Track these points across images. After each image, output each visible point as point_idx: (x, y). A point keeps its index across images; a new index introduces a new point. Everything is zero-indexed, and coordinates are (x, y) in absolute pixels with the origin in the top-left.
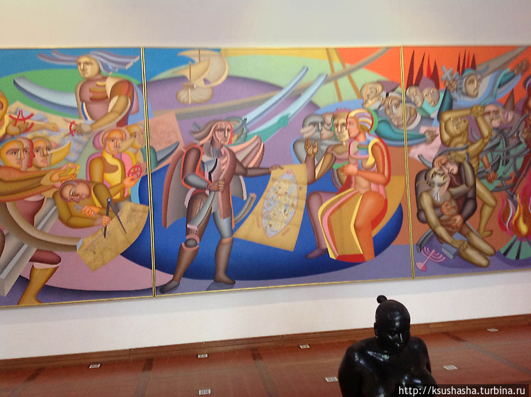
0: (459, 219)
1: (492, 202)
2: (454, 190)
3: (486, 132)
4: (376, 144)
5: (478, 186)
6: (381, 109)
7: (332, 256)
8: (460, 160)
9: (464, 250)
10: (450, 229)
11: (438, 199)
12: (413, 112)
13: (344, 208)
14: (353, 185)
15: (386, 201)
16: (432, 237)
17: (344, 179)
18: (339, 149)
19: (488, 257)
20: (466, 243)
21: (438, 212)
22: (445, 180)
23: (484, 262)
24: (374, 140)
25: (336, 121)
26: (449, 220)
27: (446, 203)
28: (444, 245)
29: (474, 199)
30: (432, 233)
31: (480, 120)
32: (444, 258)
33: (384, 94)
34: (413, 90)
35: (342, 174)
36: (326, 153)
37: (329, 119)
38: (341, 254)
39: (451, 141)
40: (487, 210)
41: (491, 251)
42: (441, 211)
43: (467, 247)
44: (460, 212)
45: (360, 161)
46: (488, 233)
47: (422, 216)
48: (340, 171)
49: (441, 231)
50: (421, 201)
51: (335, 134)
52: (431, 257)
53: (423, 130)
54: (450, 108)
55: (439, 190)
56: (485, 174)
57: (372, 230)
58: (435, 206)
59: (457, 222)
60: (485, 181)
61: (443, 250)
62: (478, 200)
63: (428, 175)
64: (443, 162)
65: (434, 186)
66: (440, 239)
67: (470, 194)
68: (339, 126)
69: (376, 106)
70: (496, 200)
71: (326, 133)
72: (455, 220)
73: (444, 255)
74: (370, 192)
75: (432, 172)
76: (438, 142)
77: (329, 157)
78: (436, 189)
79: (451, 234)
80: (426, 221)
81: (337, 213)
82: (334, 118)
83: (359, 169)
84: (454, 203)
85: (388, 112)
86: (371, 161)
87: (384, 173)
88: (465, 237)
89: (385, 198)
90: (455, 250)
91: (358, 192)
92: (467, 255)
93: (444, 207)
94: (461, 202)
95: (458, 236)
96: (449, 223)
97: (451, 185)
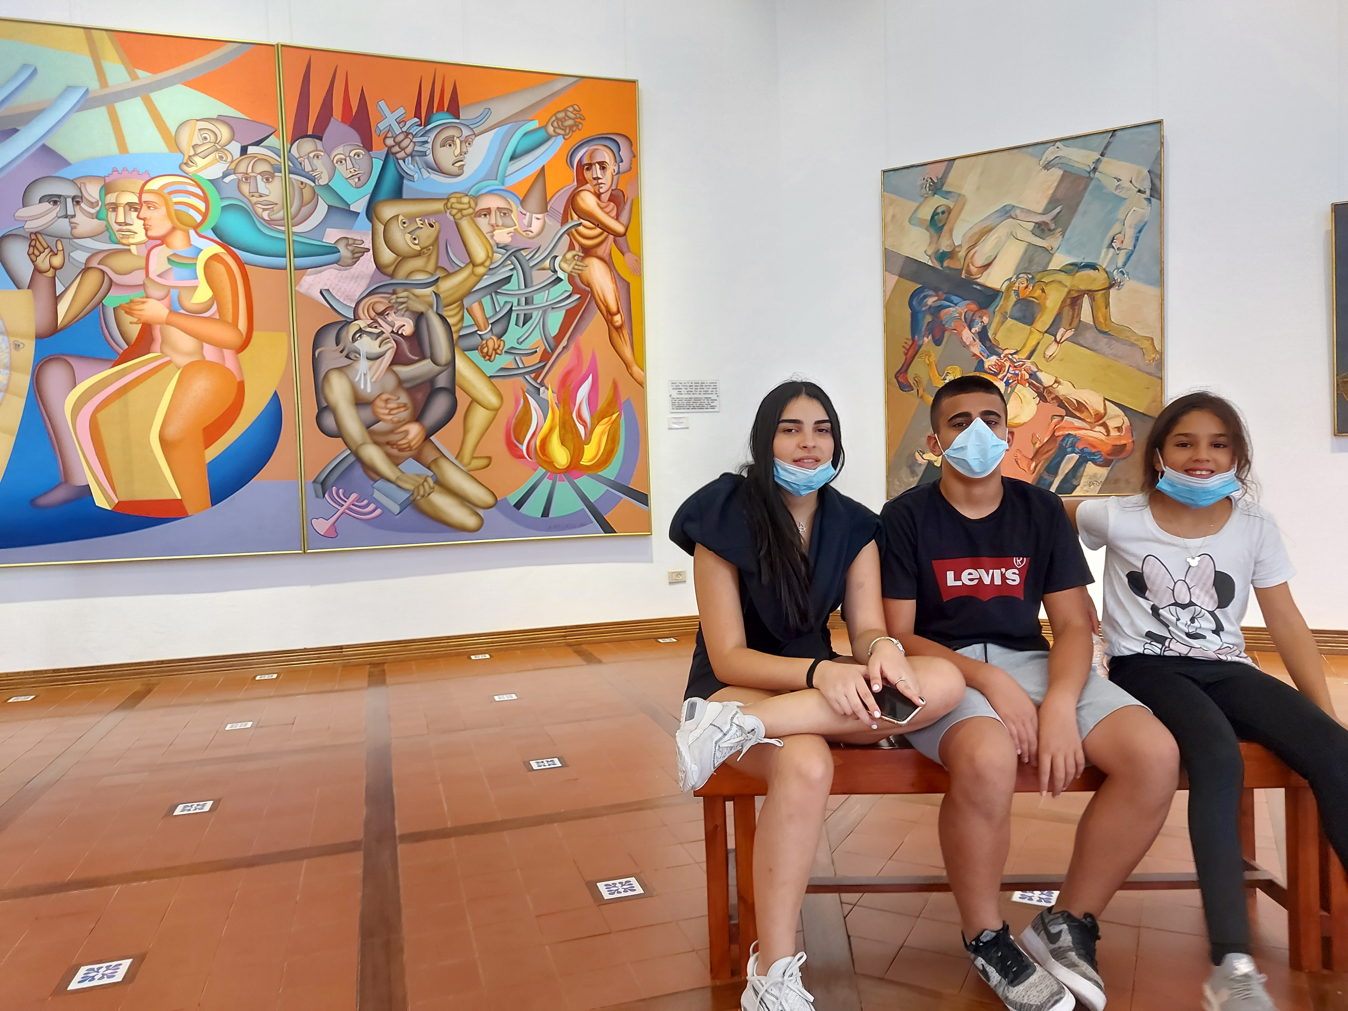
0: (414, 430)
1: (493, 400)
2: (404, 371)
3: (480, 254)
4: (215, 257)
5: (460, 364)
6: (227, 180)
7: (101, 502)
8: (420, 308)
9: (426, 496)
10: (394, 452)
11: (367, 388)
12: (307, 193)
13: (132, 394)
14: (157, 345)
15: (241, 385)
16: (351, 466)
17: (134, 331)
18: (121, 262)
19: (481, 512)
20: (431, 481)
21: (367, 413)
22: (384, 348)
23: (470, 521)
24: (212, 249)
25: (111, 198)
26: (392, 432)
27: (385, 397)
28: (380, 483)
29: (451, 390)
30: (352, 459)
31: (465, 224)
32: (378, 511)
33: (235, 148)
34: (307, 145)
35: (127, 319)
36: (86, 269)
37: (93, 191)
38: (123, 498)
39: (398, 265)
40: (479, 417)
41: (489, 500)
42: (374, 413)
43: (432, 489)
44: (418, 417)
45: (174, 293)
46: (483, 462)
47: (329, 421)
48: (122, 313)
49: (373, 454)
50: (327, 391)
51: (108, 228)
52: (348, 508)
53: (331, 236)
54: (398, 194)
55: (370, 368)
56: (476, 340)
57: (207, 446)
58: (360, 402)
59: (410, 437)
60: (475, 355)
61: (377, 495)
62: (459, 393)
63: (344, 334)
64: (380, 308)
65: (356, 360)
66: (371, 471)
67: (442, 381)
68: (121, 210)
69: (216, 171)
70: (500, 396)
71: (85, 223)
72: (407, 432)
73: (379, 505)
74: (200, 364)
75: (353, 328)
76: (367, 264)
77: (93, 279)
78: (363, 365)
79: (396, 461)
80: (338, 433)
81: (115, 406)
82: (107, 189)
83: (172, 311)
84: (404, 398)
85: (245, 188)
86: (203, 294)
87: (235, 324)
88: (429, 468)
89: (238, 380)
90: (404, 496)
91: (169, 362)
92: (431, 504)
93: (379, 403)
94: (420, 396)
95: (411, 466)
96: (393, 438)
97: (398, 360)
